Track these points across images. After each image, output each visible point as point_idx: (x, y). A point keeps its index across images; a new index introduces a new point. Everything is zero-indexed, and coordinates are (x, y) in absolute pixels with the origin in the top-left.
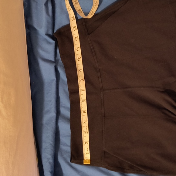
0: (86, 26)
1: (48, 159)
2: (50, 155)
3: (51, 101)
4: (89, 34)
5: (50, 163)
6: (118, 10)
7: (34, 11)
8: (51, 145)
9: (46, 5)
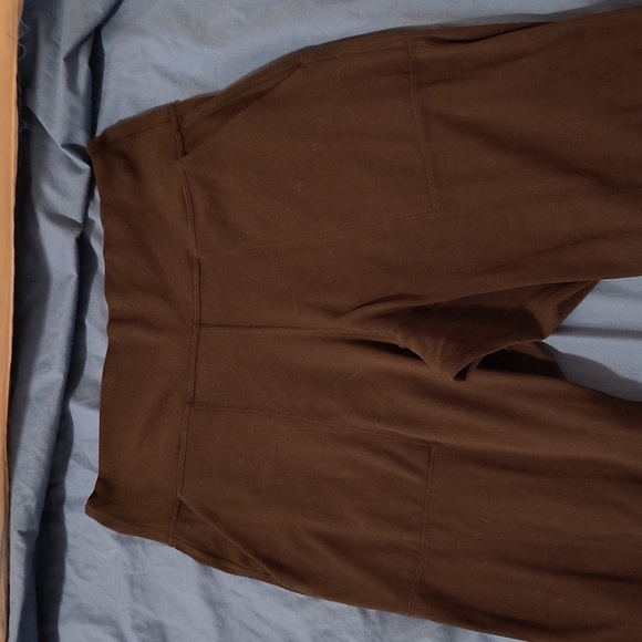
0: (179, 129)
1: (24, 497)
2: (32, 487)
3: (57, 335)
4: (185, 154)
5: (27, 509)
6: (272, 89)
7: (43, 70)
8: (39, 459)
9: (71, 59)
